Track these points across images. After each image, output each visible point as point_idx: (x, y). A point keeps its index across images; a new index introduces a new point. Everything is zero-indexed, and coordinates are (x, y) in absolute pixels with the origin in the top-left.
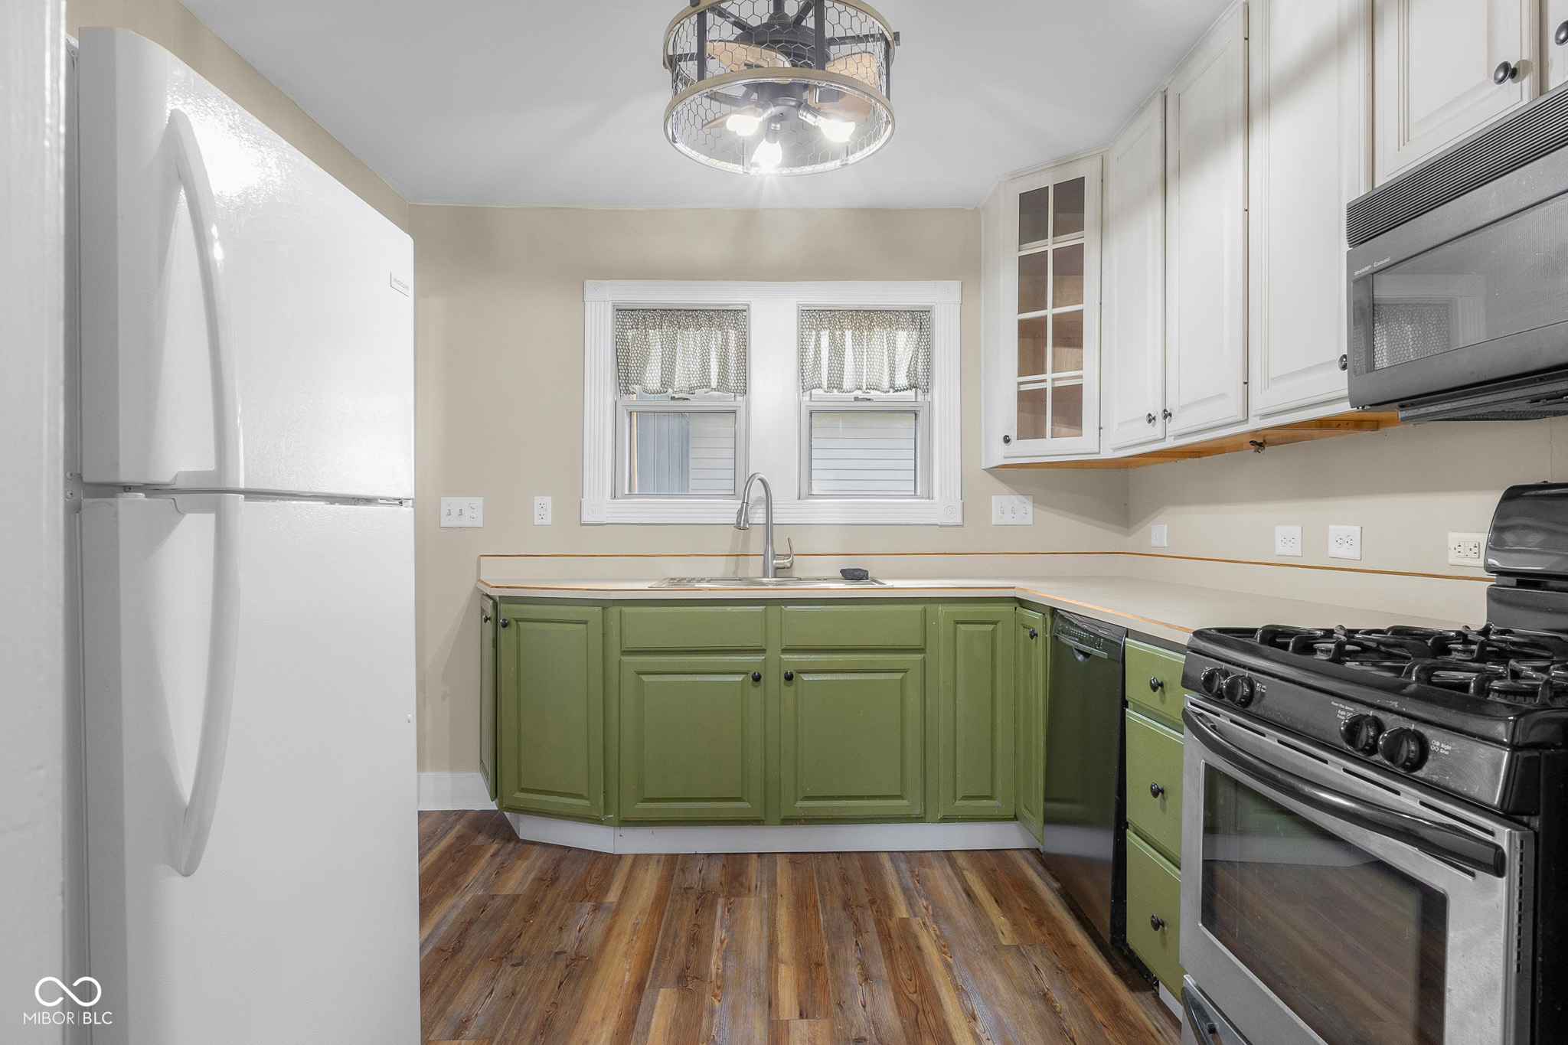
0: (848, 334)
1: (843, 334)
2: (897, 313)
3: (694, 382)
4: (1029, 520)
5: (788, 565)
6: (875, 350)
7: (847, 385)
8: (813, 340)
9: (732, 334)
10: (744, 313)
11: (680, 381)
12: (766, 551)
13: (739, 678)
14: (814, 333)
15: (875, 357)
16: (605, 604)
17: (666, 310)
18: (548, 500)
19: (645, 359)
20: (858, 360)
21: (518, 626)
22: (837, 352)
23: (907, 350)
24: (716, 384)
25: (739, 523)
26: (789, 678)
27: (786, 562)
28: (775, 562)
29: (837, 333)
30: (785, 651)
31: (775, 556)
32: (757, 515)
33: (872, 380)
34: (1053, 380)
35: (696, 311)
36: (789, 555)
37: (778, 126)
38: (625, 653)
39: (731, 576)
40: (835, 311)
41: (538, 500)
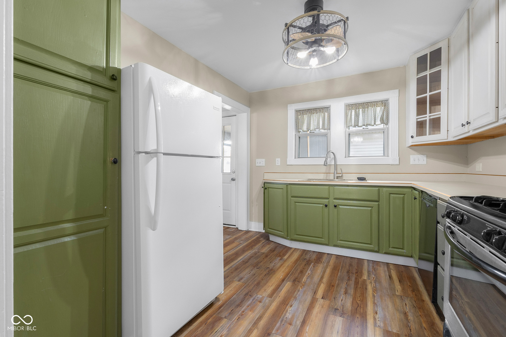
0: (361, 110)
1: (359, 110)
2: (377, 102)
3: (315, 128)
4: (425, 163)
5: (341, 176)
6: (369, 114)
7: (360, 125)
8: (350, 113)
9: (326, 114)
10: (330, 108)
11: (312, 128)
12: (335, 172)
13: (322, 205)
14: (350, 111)
15: (369, 116)
16: (287, 185)
17: (308, 110)
18: (279, 159)
19: (303, 123)
20: (363, 117)
21: (268, 189)
22: (357, 116)
23: (380, 113)
24: (321, 127)
25: (324, 164)
26: (335, 206)
27: (340, 175)
28: (337, 175)
29: (357, 110)
30: (335, 199)
31: (337, 173)
32: (333, 162)
33: (368, 123)
34: (430, 116)
35: (316, 109)
36: (341, 173)
37: (315, 53)
38: (292, 197)
39: (325, 179)
40: (356, 104)
41: (277, 159)
